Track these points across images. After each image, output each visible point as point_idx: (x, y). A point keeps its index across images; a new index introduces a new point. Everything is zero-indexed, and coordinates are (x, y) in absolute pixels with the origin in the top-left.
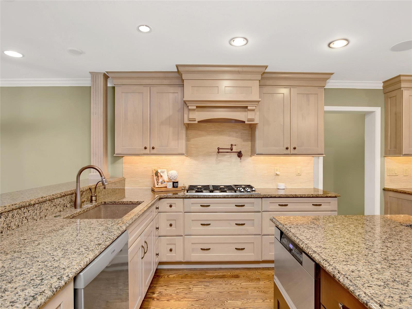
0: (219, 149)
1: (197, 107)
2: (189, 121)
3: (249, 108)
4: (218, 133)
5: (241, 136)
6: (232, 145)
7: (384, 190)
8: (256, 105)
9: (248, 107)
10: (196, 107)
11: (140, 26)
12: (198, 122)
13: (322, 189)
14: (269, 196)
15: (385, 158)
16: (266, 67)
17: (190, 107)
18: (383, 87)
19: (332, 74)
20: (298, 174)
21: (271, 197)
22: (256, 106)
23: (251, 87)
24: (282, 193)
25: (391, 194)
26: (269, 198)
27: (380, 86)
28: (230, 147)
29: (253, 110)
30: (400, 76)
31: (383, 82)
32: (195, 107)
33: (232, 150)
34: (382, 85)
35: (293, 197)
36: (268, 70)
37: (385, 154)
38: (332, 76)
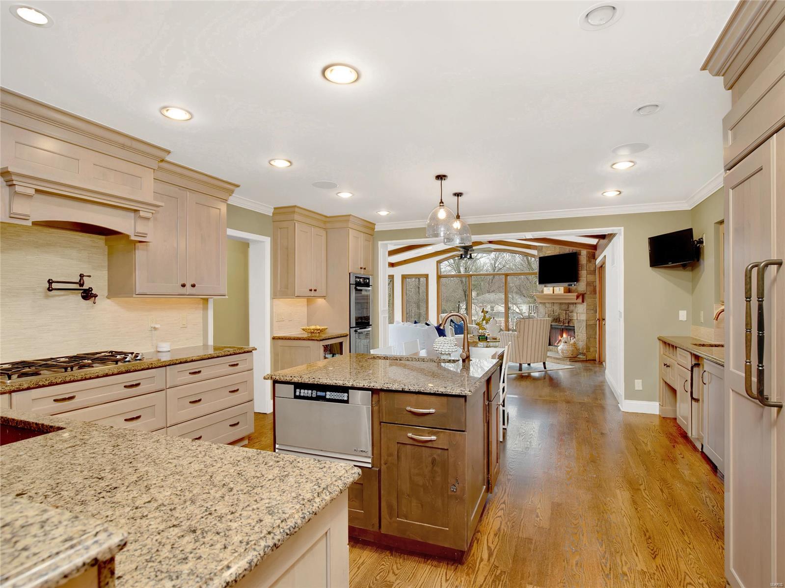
0: (50, 282)
1: (37, 191)
2: (11, 217)
3: (142, 214)
4: (37, 247)
5: (89, 259)
6: (82, 276)
7: (274, 338)
8: (154, 212)
9: (141, 212)
10: (34, 190)
11: (22, 7)
12: (35, 223)
13: (213, 344)
14: (177, 362)
15: (274, 300)
16: (169, 152)
17: (18, 189)
18: (273, 214)
19: (238, 186)
20: (183, 326)
21: (181, 363)
22: (152, 213)
23: (141, 178)
24: (165, 358)
25: (280, 342)
26: (179, 364)
27: (269, 212)
28: (77, 280)
29: (148, 219)
30: (295, 206)
31: (275, 208)
32: (32, 192)
33: (82, 285)
34: (272, 210)
35: (209, 358)
36: (168, 158)
37: (274, 296)
38: (237, 189)
